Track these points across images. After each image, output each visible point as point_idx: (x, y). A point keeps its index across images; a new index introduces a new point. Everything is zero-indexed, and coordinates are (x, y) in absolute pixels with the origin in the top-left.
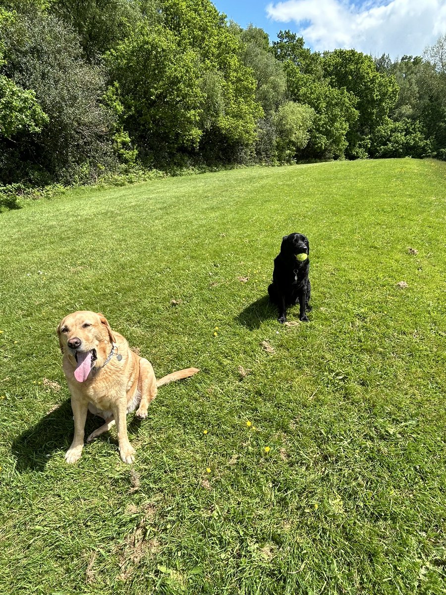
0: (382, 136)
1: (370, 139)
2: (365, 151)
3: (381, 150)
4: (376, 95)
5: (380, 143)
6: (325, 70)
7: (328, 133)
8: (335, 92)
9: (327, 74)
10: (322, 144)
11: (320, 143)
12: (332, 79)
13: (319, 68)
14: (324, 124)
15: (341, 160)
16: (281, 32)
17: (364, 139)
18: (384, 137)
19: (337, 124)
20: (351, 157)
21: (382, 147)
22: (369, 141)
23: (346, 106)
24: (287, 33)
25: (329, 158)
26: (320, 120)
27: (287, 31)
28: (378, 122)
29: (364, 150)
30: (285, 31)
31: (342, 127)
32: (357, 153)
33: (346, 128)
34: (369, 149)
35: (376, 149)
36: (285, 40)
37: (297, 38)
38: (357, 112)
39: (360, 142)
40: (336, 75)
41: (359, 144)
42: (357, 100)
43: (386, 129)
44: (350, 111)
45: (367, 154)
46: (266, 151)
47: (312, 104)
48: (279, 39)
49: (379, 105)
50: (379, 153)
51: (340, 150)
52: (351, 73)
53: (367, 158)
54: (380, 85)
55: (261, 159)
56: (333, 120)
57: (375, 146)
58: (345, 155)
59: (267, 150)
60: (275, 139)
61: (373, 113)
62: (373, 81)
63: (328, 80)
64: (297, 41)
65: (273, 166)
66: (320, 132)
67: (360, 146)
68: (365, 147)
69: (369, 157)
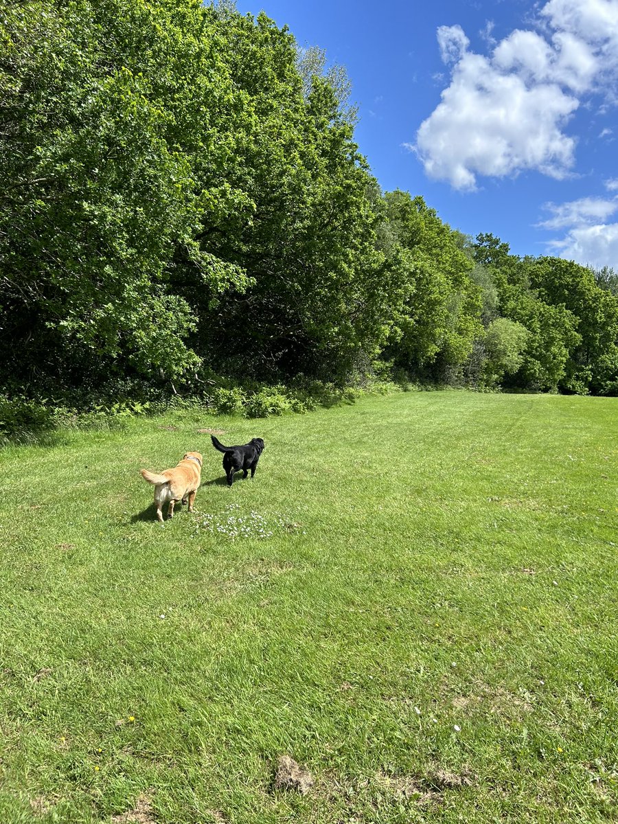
0: (607, 368)
1: (591, 370)
2: (585, 386)
3: (607, 385)
4: (600, 317)
5: (605, 377)
6: (532, 280)
7: (542, 359)
8: (552, 310)
9: (534, 286)
10: (535, 370)
11: (533, 369)
12: (540, 292)
13: (526, 277)
14: (538, 347)
15: (551, 393)
16: (481, 234)
17: (582, 370)
18: (610, 370)
19: (554, 349)
20: (565, 391)
21: (608, 382)
22: (589, 372)
23: (565, 328)
24: (488, 237)
25: (535, 390)
26: (533, 341)
27: (489, 234)
28: (601, 349)
29: (583, 384)
30: (486, 234)
31: (561, 353)
32: (573, 386)
33: (566, 354)
34: (590, 383)
35: (600, 384)
36: (485, 244)
37: (500, 244)
38: (579, 336)
39: (577, 373)
40: (547, 288)
41: (576, 375)
42: (578, 320)
43: (613, 360)
44: (569, 334)
45: (587, 389)
46: (473, 373)
47: (523, 323)
48: (478, 242)
49: (602, 328)
50: (604, 389)
51: (555, 380)
52: (566, 286)
53: (587, 394)
54: (606, 305)
55: (467, 382)
56: (549, 343)
57: (598, 379)
58: (558, 387)
59: (475, 372)
60: (485, 360)
61: (596, 338)
62: (596, 299)
63: (536, 292)
64: (501, 247)
65: (479, 391)
66: (533, 356)
67: (578, 378)
68: (585, 379)
69: (590, 394)
